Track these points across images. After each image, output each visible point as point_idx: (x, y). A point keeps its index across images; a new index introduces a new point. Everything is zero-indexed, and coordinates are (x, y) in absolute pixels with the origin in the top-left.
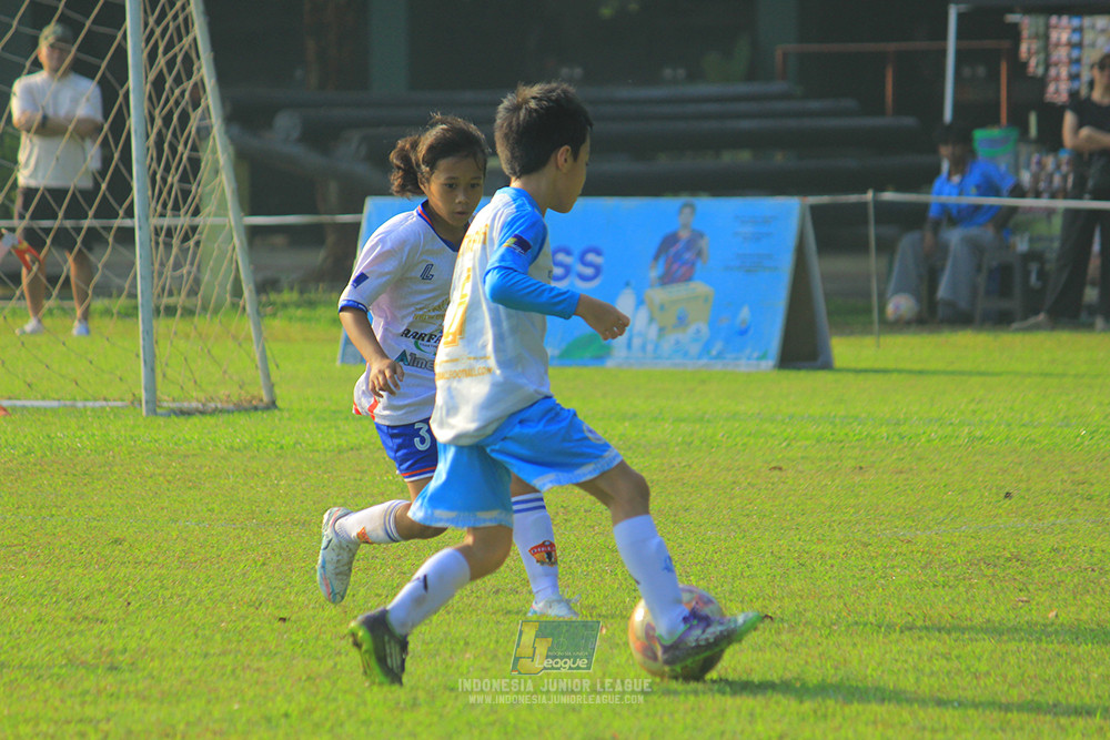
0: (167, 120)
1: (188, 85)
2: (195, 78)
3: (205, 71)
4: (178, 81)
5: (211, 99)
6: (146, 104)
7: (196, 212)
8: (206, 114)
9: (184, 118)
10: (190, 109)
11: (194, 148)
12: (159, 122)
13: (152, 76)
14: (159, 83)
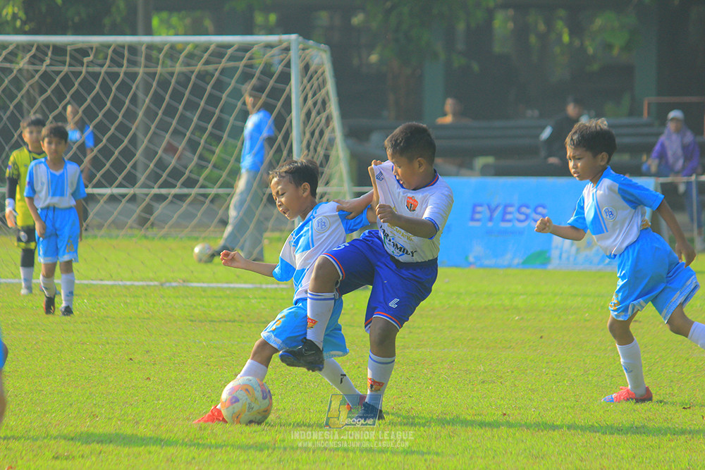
0: (312, 134)
1: (324, 115)
2: (327, 111)
3: (333, 108)
4: (319, 113)
5: (336, 123)
6: (301, 125)
7: (327, 183)
8: (333, 130)
9: (322, 133)
10: (324, 127)
11: (326, 149)
12: (308, 135)
13: (305, 110)
14: (308, 114)
